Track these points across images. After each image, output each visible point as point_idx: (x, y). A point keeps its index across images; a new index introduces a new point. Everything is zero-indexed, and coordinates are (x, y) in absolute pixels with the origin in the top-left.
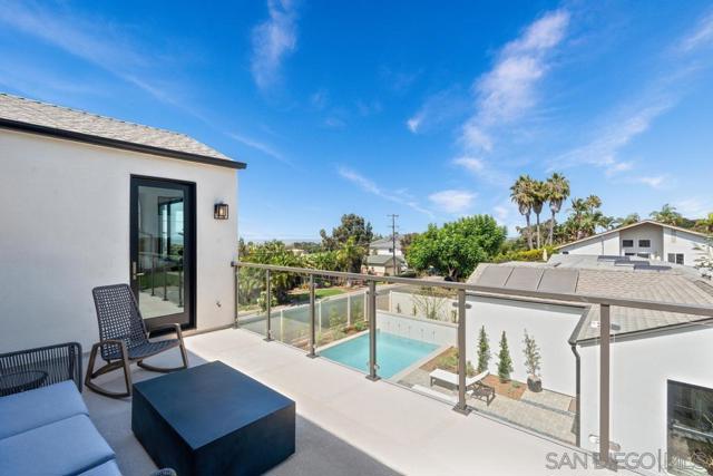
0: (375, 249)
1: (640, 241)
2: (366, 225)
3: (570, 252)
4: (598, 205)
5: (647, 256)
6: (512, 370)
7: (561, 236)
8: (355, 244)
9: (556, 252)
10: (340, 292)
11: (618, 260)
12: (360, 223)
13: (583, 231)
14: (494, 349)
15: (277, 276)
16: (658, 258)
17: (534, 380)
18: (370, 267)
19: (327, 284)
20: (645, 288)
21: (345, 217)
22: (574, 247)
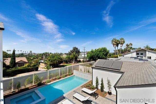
0: (81, 55)
1: (141, 53)
2: (78, 49)
3: (124, 56)
4: (132, 45)
5: (142, 57)
6: (104, 88)
7: (123, 52)
8: (76, 54)
9: (121, 56)
10: (71, 65)
11: (135, 58)
12: (77, 49)
13: (128, 51)
14: (100, 82)
15: (56, 61)
16: (145, 58)
17: (110, 92)
18: (80, 59)
19: (69, 63)
20: (140, 67)
21: (73, 48)
22: (125, 55)
